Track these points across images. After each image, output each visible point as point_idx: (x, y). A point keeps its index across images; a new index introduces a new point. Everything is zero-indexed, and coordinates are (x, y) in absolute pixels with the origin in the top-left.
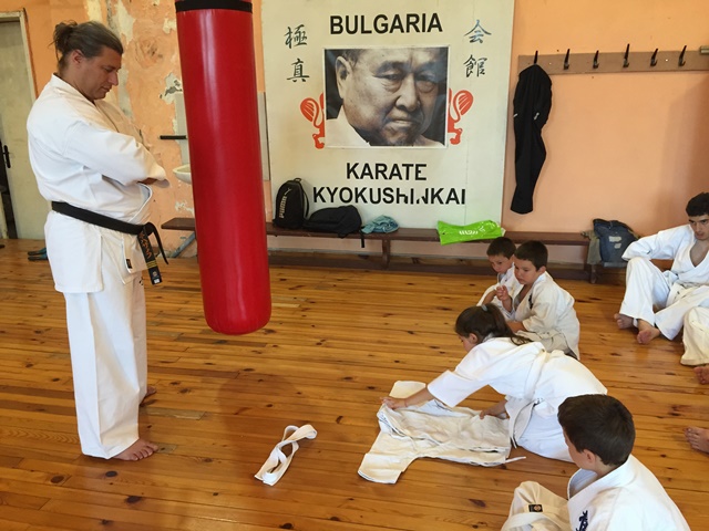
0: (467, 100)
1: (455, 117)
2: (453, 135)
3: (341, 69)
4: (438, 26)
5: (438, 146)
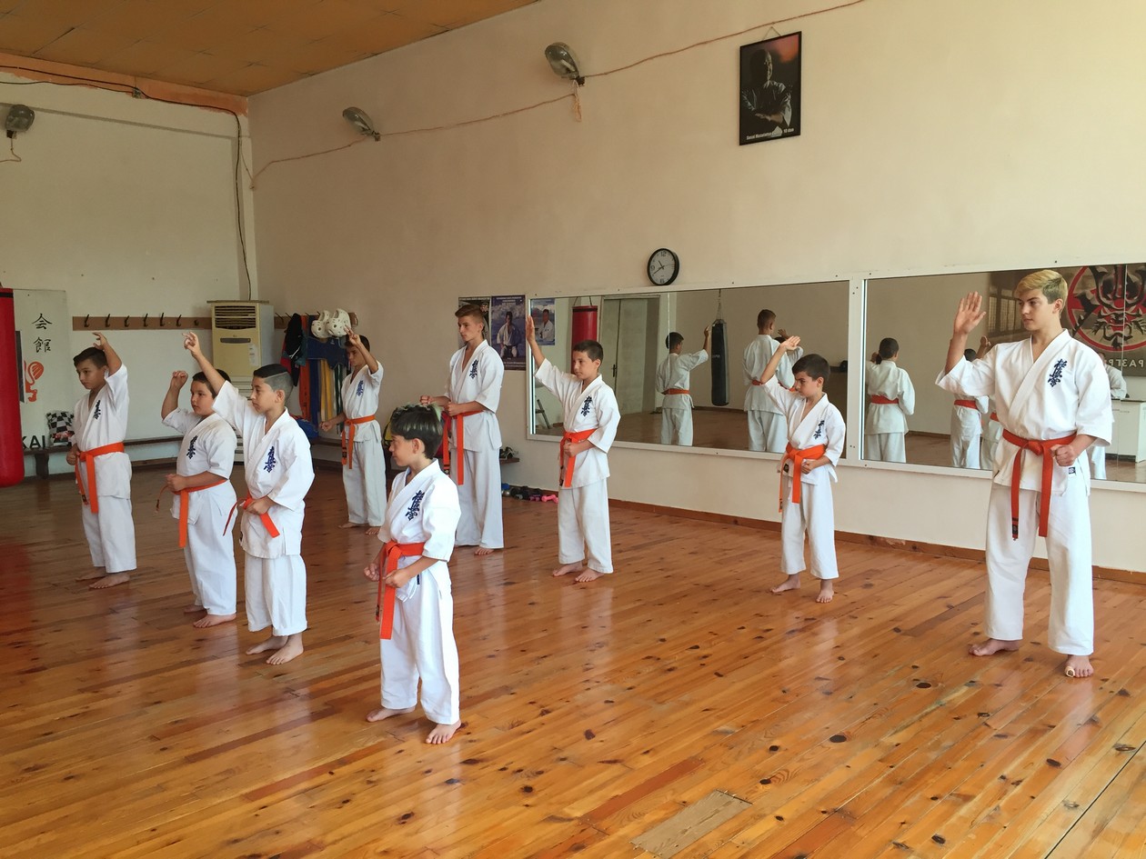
1: (31, 382)
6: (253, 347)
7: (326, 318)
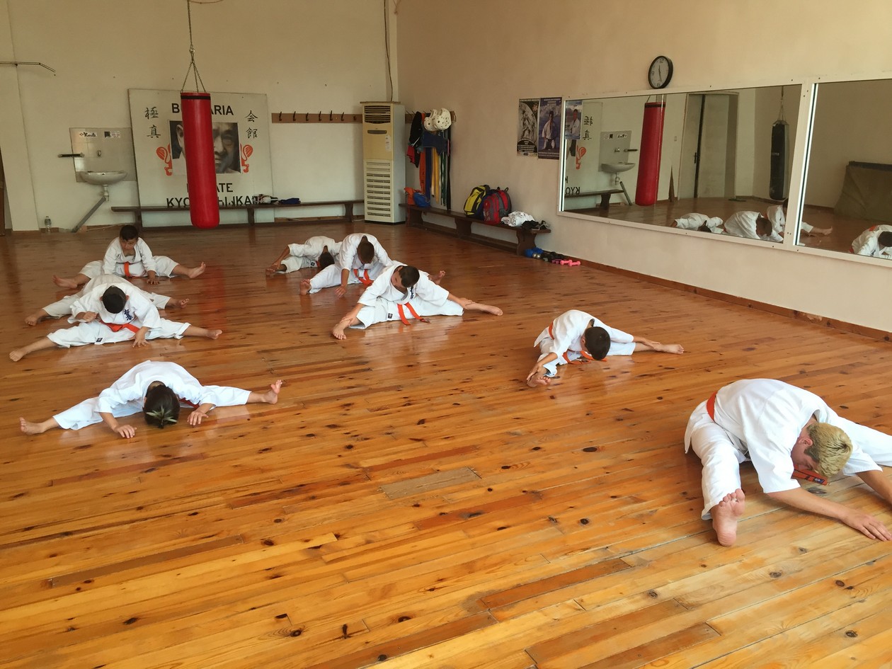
0: (250, 150)
1: (245, 159)
2: (245, 168)
3: (180, 132)
4: (231, 112)
5: (238, 173)
6: (389, 137)
7: (434, 115)
